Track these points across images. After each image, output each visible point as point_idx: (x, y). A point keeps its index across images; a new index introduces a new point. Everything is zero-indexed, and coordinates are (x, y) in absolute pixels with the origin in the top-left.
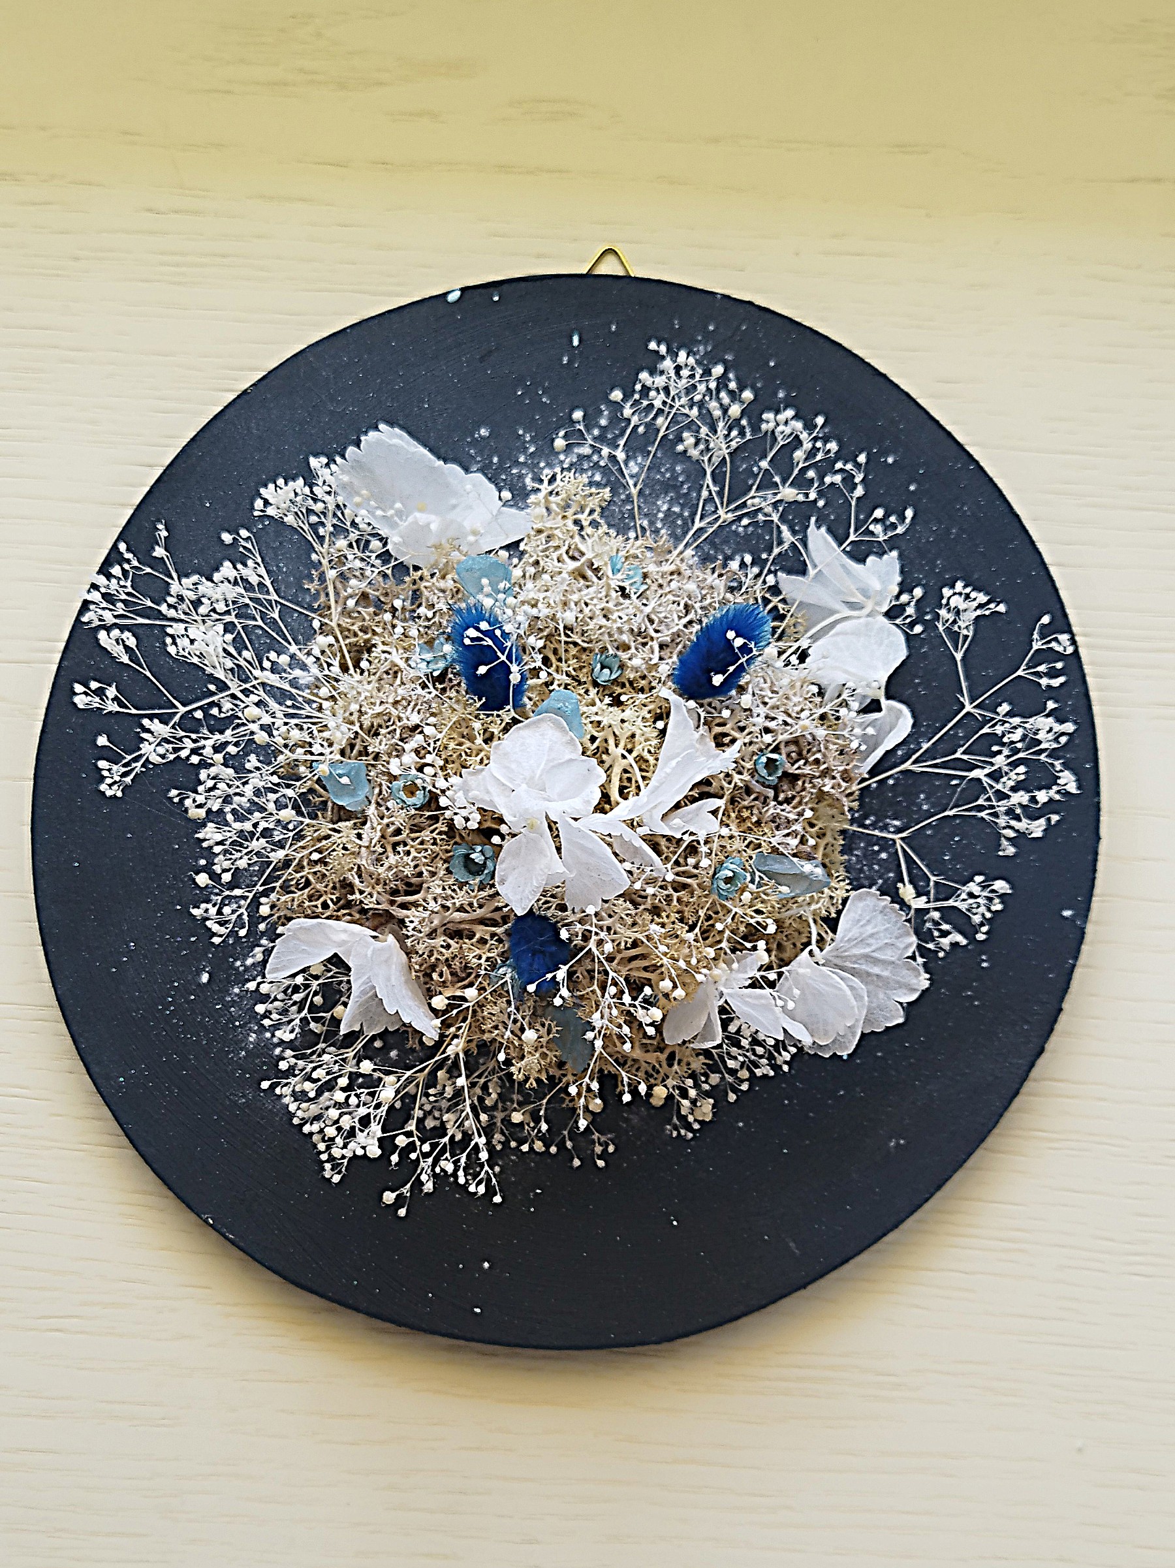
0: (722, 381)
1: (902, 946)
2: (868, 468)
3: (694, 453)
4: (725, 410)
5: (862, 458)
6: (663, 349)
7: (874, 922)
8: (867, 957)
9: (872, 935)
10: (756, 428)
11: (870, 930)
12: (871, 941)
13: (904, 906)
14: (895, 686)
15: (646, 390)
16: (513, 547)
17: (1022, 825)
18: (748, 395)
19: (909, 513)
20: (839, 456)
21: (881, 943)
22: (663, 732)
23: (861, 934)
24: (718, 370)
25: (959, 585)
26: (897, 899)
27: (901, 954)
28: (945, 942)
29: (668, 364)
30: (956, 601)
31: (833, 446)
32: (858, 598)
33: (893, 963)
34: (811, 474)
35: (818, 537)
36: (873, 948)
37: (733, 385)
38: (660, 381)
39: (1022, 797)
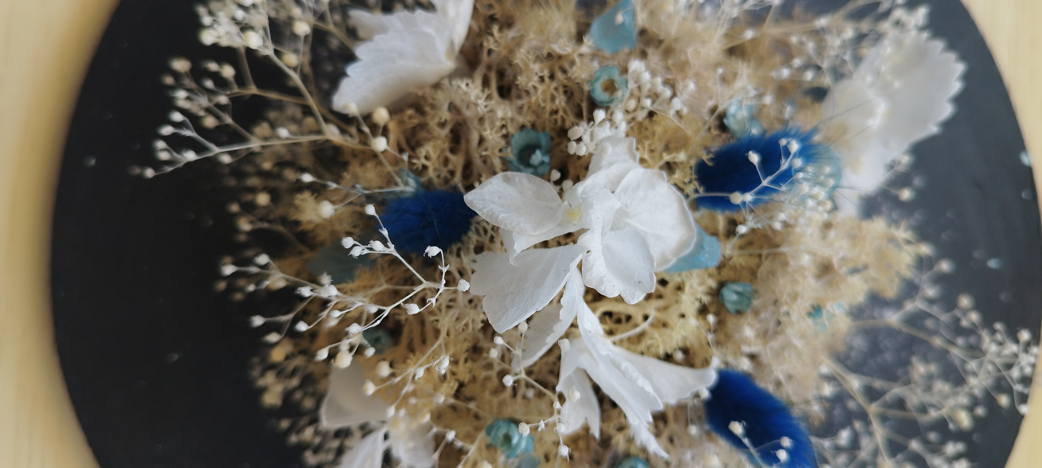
22: (668, 358)
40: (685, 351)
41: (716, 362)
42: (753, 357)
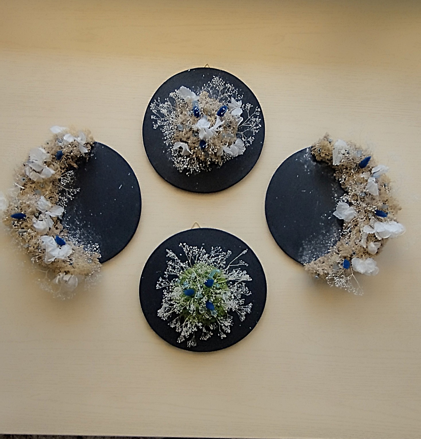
0: (221, 81)
2: (238, 91)
3: (218, 89)
4: (222, 84)
5: (237, 89)
6: (215, 77)
7: (239, 142)
8: (239, 146)
10: (225, 86)
13: (243, 141)
14: (241, 116)
15: (213, 82)
16: (198, 100)
17: (255, 131)
18: (224, 82)
19: (243, 96)
20: (235, 89)
21: (240, 144)
22: (216, 121)
24: (221, 79)
25: (248, 104)
26: (242, 139)
27: (243, 146)
28: (247, 145)
29: (215, 78)
30: (248, 106)
31: (234, 88)
32: (237, 106)
34: (232, 92)
35: (232, 99)
37: (222, 81)
38: (214, 81)
39: (255, 128)
40: (215, 119)
41: (216, 116)
42: (216, 111)
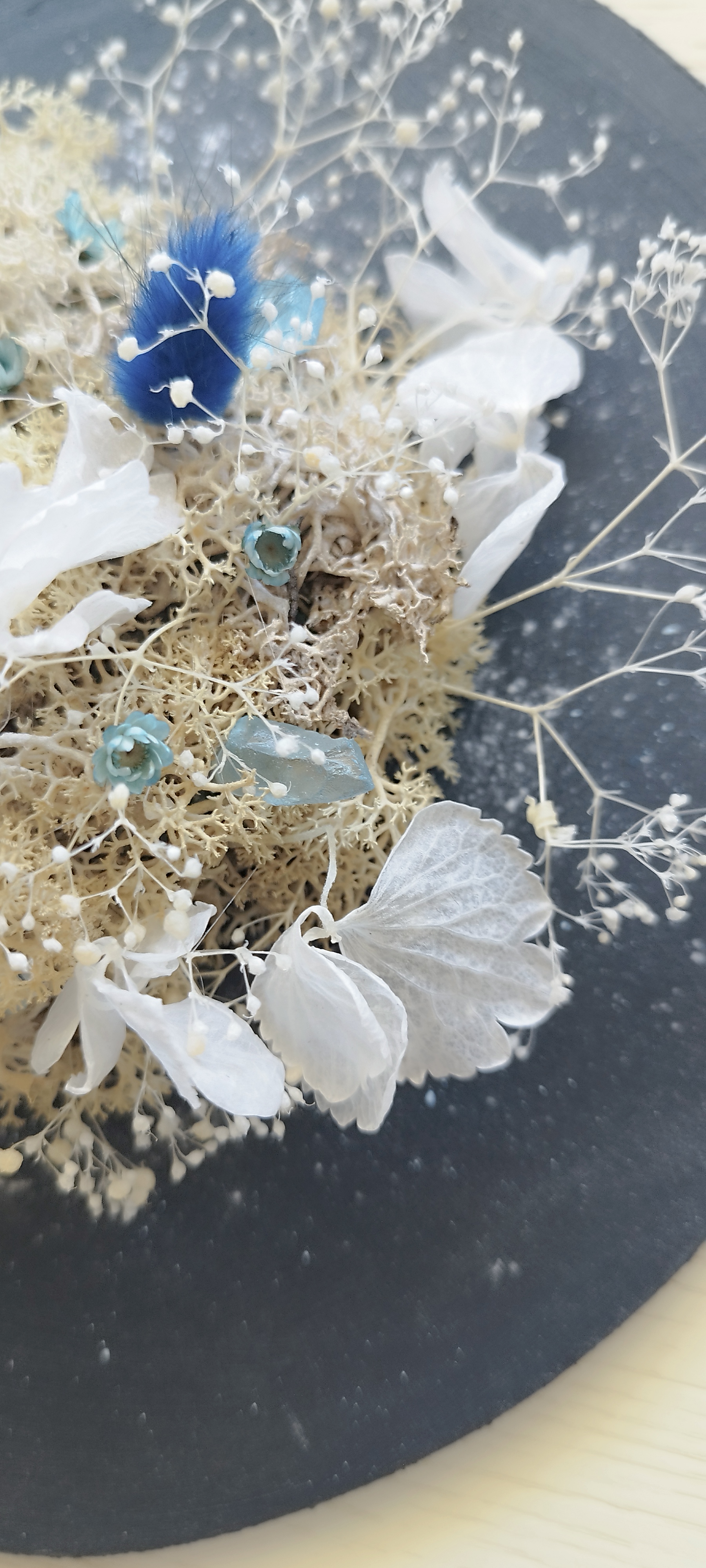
1: (521, 917)
7: (463, 867)
8: (441, 937)
9: (456, 893)
11: (452, 881)
12: (452, 903)
13: (533, 840)
21: (473, 909)
23: (429, 889)
25: (668, 228)
26: (520, 826)
27: (518, 934)
28: (615, 915)
30: (663, 260)
33: (500, 948)
36: (455, 917)
